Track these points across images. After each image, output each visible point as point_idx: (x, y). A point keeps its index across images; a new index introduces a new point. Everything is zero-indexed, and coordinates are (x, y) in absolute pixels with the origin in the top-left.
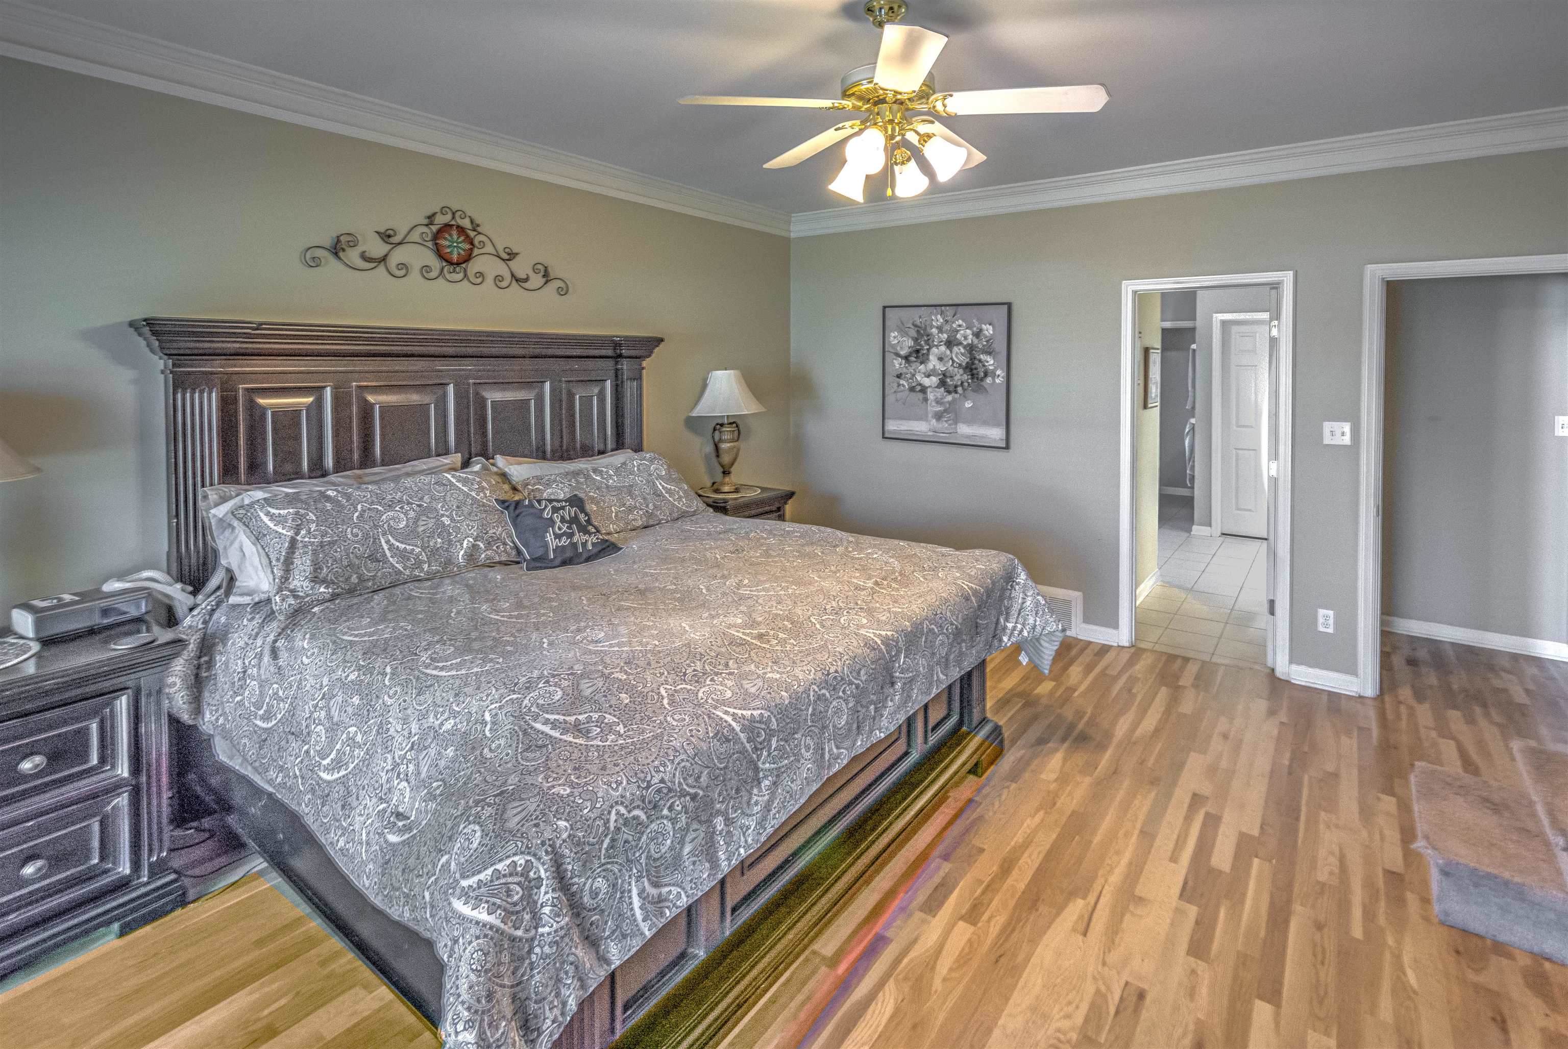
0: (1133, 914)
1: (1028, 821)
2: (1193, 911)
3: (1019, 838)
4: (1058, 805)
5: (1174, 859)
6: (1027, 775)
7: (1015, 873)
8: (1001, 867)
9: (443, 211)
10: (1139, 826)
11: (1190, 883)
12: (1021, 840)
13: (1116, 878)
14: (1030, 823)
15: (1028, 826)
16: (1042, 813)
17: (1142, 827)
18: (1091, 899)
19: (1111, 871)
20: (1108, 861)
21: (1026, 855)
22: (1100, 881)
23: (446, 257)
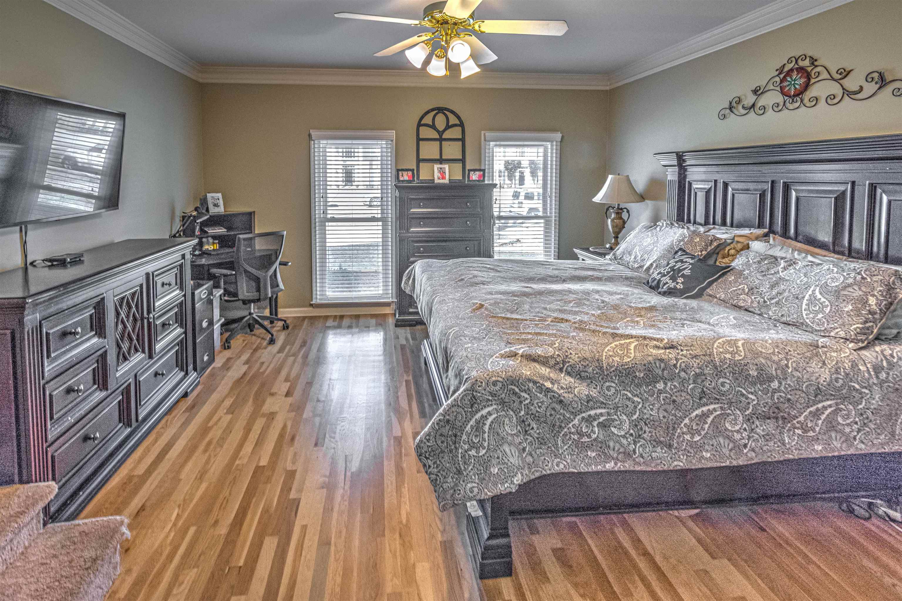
0: (325, 476)
1: (407, 507)
2: (293, 495)
3: (405, 491)
4: (397, 536)
5: (304, 528)
6: (440, 558)
7: (393, 469)
8: (402, 469)
9: (789, 61)
10: (333, 548)
11: (293, 514)
12: (403, 490)
13: (339, 493)
14: (405, 508)
15: (405, 503)
16: (404, 521)
17: (329, 548)
18: (349, 474)
19: (343, 497)
20: (346, 503)
21: (394, 481)
22: (347, 487)
23: (787, 94)
